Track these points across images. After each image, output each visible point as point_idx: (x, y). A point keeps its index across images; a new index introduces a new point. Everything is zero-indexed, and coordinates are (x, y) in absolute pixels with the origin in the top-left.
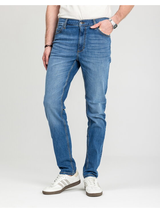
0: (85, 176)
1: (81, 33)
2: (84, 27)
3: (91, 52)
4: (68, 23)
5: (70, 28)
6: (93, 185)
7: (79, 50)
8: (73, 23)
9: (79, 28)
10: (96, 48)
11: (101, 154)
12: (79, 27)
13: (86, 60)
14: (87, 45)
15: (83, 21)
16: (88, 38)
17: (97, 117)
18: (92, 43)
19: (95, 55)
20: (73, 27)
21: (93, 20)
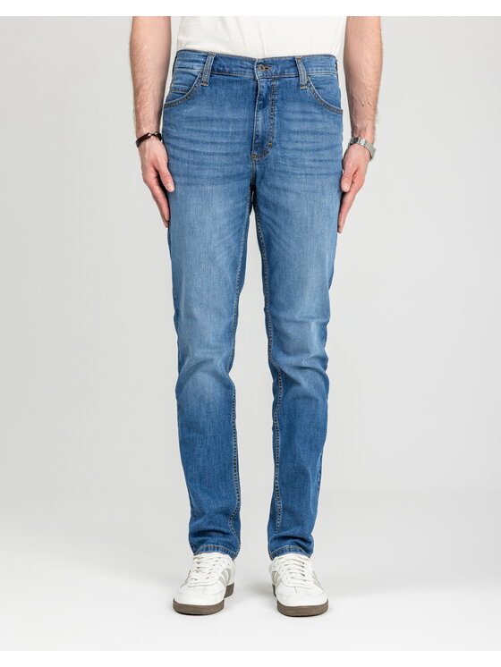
0: (274, 553)
1: (260, 99)
2: (271, 81)
3: (291, 159)
4: (216, 66)
5: (223, 82)
6: (298, 582)
7: (256, 153)
8: (234, 69)
9: (252, 84)
10: (305, 145)
11: (319, 482)
12: (254, 79)
13: (278, 183)
14: (279, 135)
15: (266, 63)
16: (280, 115)
17: (304, 364)
18: (294, 132)
19: (304, 167)
20: (232, 82)
21: (294, 58)
